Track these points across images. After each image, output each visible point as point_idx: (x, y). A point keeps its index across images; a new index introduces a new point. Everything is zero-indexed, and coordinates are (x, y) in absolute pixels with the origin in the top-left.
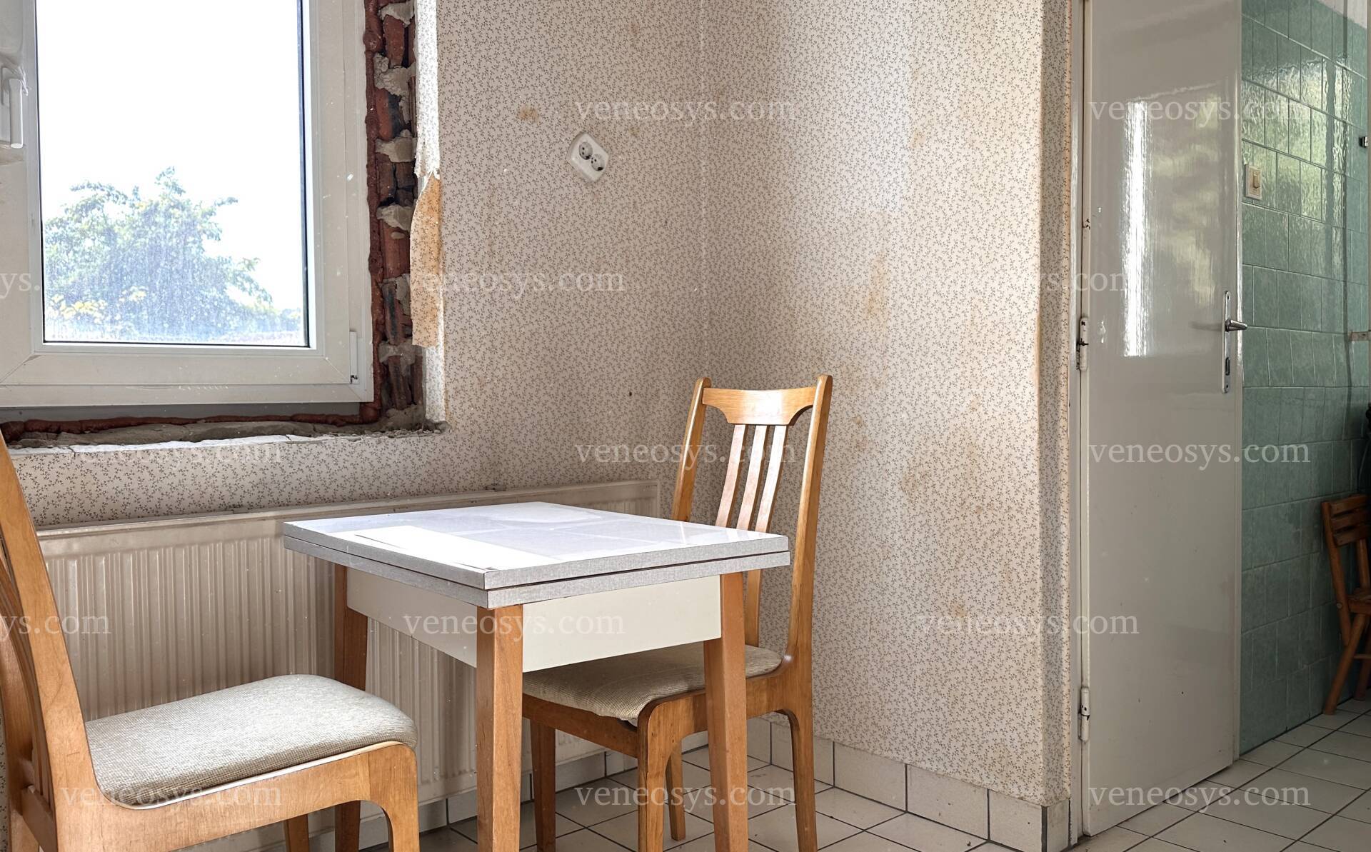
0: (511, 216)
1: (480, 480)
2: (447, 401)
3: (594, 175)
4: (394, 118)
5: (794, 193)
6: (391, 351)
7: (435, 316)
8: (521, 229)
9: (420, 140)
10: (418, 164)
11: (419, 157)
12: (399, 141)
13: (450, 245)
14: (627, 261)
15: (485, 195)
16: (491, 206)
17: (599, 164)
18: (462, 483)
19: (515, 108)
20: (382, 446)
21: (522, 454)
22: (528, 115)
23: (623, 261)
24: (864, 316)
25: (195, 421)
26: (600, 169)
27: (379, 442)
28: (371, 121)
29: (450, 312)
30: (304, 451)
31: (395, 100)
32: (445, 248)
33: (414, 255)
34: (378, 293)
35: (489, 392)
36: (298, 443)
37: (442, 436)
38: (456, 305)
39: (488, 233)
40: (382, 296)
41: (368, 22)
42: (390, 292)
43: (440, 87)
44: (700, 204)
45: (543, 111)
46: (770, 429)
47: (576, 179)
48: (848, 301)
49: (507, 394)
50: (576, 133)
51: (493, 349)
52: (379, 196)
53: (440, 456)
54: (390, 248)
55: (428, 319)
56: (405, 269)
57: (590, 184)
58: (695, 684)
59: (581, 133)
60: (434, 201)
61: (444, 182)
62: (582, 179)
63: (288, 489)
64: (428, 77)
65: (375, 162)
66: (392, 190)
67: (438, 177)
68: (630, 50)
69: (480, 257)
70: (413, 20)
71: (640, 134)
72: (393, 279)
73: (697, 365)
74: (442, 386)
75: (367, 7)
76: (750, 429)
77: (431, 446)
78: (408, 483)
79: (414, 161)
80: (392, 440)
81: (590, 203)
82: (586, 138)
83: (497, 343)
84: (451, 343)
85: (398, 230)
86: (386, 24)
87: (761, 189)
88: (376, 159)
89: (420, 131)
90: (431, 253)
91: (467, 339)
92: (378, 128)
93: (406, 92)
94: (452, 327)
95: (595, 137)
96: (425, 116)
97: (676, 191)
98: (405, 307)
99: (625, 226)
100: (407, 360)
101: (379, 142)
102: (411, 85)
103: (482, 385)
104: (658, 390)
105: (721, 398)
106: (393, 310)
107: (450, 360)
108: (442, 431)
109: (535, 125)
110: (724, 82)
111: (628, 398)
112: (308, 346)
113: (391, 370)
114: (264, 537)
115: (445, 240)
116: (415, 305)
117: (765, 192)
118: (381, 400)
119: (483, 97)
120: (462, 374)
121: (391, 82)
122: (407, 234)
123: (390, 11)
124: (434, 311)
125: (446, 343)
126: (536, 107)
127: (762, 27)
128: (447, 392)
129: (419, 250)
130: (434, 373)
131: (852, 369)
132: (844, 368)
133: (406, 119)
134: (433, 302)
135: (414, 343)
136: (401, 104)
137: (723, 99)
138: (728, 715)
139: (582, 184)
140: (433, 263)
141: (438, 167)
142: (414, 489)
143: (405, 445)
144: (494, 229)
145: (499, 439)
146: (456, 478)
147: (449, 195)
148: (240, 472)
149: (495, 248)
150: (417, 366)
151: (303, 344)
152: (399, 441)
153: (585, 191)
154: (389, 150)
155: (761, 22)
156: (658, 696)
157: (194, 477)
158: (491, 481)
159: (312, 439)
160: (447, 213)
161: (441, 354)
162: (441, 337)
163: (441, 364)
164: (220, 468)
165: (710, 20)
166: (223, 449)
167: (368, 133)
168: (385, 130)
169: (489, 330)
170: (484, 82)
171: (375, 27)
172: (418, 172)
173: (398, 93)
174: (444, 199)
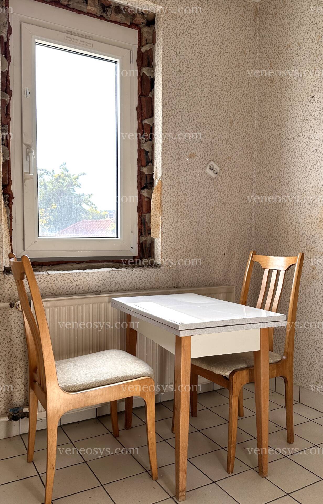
0: (185, 192)
1: (172, 284)
2: (162, 257)
3: (214, 176)
4: (147, 159)
5: (290, 180)
6: (144, 239)
7: (159, 228)
8: (188, 196)
9: (155, 167)
10: (154, 175)
11: (155, 173)
12: (148, 167)
13: (164, 203)
14: (225, 206)
15: (176, 185)
16: (178, 189)
17: (216, 172)
18: (166, 285)
19: (187, 153)
20: (141, 272)
21: (186, 275)
22: (192, 156)
23: (223, 206)
24: (317, 227)
25: (83, 262)
27: (140, 271)
28: (139, 160)
29: (163, 226)
30: (117, 274)
31: (147, 152)
32: (162, 204)
33: (152, 207)
34: (140, 219)
35: (176, 254)
36: (115, 271)
37: (160, 269)
38: (165, 224)
39: (177, 198)
40: (141, 220)
41: (138, 126)
42: (144, 219)
43: (162, 148)
44: (252, 184)
45: (197, 154)
46: (278, 271)
47: (208, 177)
48: (310, 221)
49: (182, 254)
50: (208, 161)
51: (177, 239)
52: (141, 186)
53: (159, 276)
54: (144, 204)
55: (156, 228)
56: (149, 211)
57: (212, 179)
58: (250, 365)
59: (210, 161)
60: (159, 188)
61: (163, 181)
62: (210, 177)
63: (112, 286)
64: (158, 145)
65: (140, 174)
66: (145, 184)
67: (161, 180)
68: (229, 129)
69: (174, 207)
70: (153, 124)
71: (231, 160)
72: (145, 214)
73: (249, 243)
74: (160, 252)
75: (138, 120)
76: (270, 271)
77: (157, 272)
78: (149, 285)
79: (153, 174)
80: (144, 270)
81: (212, 186)
82: (212, 163)
83: (179, 237)
84: (164, 237)
85: (147, 198)
86: (145, 126)
87: (277, 179)
88: (140, 173)
89: (155, 163)
90: (158, 206)
91: (169, 235)
92: (141, 162)
93: (151, 150)
94: (164, 231)
95: (215, 162)
96: (157, 159)
97: (244, 179)
98: (149, 224)
99: (224, 193)
100: (149, 242)
101: (141, 168)
102: (153, 147)
103: (173, 251)
104: (234, 253)
105: (260, 259)
106: (145, 225)
107: (163, 243)
108: (160, 267)
109: (194, 159)
110: (264, 139)
111: (224, 256)
112: (118, 237)
113: (144, 245)
114: (105, 302)
115: (163, 201)
116: (152, 224)
117: (278, 179)
118: (140, 255)
119: (177, 151)
120: (167, 247)
121: (146, 147)
122: (150, 200)
123: (146, 121)
124: (158, 226)
125: (162, 237)
126: (195, 153)
127: (279, 118)
128: (162, 254)
129: (154, 205)
130: (158, 247)
131: (311, 247)
132: (308, 247)
133: (150, 159)
134: (158, 223)
135: (152, 237)
136: (149, 154)
137: (263, 145)
138: (262, 378)
139: (210, 179)
140: (158, 209)
141: (161, 176)
142: (151, 287)
143: (148, 272)
144: (179, 197)
145: (179, 270)
146: (165, 283)
147: (164, 186)
148: (98, 281)
149: (179, 203)
150: (152, 244)
151: (116, 237)
152: (146, 271)
153: (211, 182)
154: (145, 170)
155: (279, 116)
156: (236, 368)
157: (84, 282)
158: (176, 285)
159: (119, 270)
160: (163, 192)
161: (160, 241)
162: (160, 235)
163: (160, 244)
164: (91, 279)
165: (259, 116)
166: (92, 273)
167: (138, 165)
168: (144, 163)
169: (176, 232)
170: (177, 145)
171: (141, 127)
172: (154, 178)
173: (148, 150)
174: (163, 187)
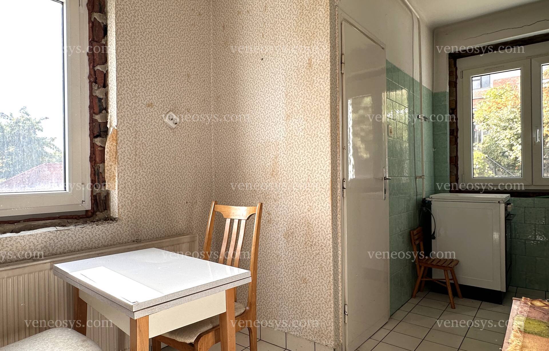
0: (143, 141)
1: (131, 238)
2: (118, 210)
3: (174, 126)
4: (100, 106)
5: (245, 133)
6: (98, 190)
7: (114, 179)
8: (147, 145)
9: (109, 115)
10: (108, 123)
11: (109, 121)
12: (101, 114)
13: (121, 152)
14: (186, 156)
15: (134, 134)
16: (136, 138)
17: (175, 121)
18: (125, 240)
19: (145, 103)
20: (94, 228)
21: (147, 228)
22: (150, 105)
23: (184, 156)
24: (270, 176)
25: (18, 222)
26: (176, 124)
27: (93, 228)
28: (91, 107)
29: (120, 177)
30: (63, 233)
31: (100, 100)
32: (118, 154)
33: (106, 156)
34: (93, 170)
35: (135, 206)
36: (60, 230)
37: (117, 223)
38: (122, 175)
39: (134, 148)
40: (94, 171)
41: (90, 71)
42: (97, 169)
43: (117, 96)
44: (211, 135)
45: (155, 104)
46: (240, 221)
47: (167, 127)
48: (264, 171)
49: (141, 206)
50: (167, 111)
51: (136, 190)
52: (94, 134)
53: (116, 231)
54: (97, 153)
55: (112, 180)
56: (103, 161)
57: (172, 129)
59: (169, 111)
60: (114, 137)
61: (118, 130)
62: (169, 127)
63: (56, 248)
64: (113, 92)
66: (98, 132)
67: (116, 128)
68: (187, 83)
69: (131, 156)
70: (107, 71)
71: (190, 111)
72: (98, 165)
73: (210, 191)
74: (117, 205)
75: (89, 66)
76: (232, 221)
77: (112, 227)
78: (104, 243)
79: (107, 122)
80: (97, 226)
81: (172, 136)
82: (171, 113)
83: (138, 188)
84: (121, 189)
85: (101, 146)
86: (97, 72)
87: (233, 131)
88: (93, 121)
89: (109, 111)
90: (113, 156)
91: (127, 187)
92: (94, 110)
93: (105, 97)
94: (121, 183)
95: (174, 113)
96: (112, 106)
97: (203, 130)
98: (103, 174)
99: (185, 143)
100: (103, 194)
101: (94, 115)
102: (106, 94)
103: (132, 203)
104: (197, 201)
105: (221, 208)
106: (98, 176)
107: (120, 195)
108: (117, 221)
109: (152, 109)
110: (220, 94)
111: (186, 204)
112: (66, 191)
113: (98, 198)
114: (45, 270)
115: (118, 151)
116: (107, 175)
117: (235, 132)
118: (94, 209)
119: (133, 99)
120: (124, 199)
121: (98, 93)
122: (104, 148)
123: (98, 68)
124: (114, 177)
125: (118, 188)
126: (153, 102)
127: (233, 76)
128: (119, 207)
129: (108, 155)
130: (114, 199)
131: (266, 195)
132: (263, 194)
133: (104, 106)
134: (114, 174)
135: (107, 189)
136: (102, 101)
137: (219, 99)
138: (229, 340)
139: (169, 129)
140: (114, 159)
141: (116, 124)
142: (106, 244)
143: (102, 228)
144: (137, 146)
145: (138, 223)
146: (122, 238)
147: (120, 134)
148: (36, 243)
149: (137, 153)
150: (108, 195)
151: (63, 189)
152: (100, 227)
153: (171, 131)
154: (98, 118)
155: (232, 74)
156: (201, 332)
157: (17, 247)
158: (136, 238)
159: (66, 228)
160: (119, 141)
161: (117, 193)
162: (116, 187)
163: (117, 196)
164: (28, 242)
165: (214, 73)
166: (29, 235)
167: (90, 111)
168: (97, 110)
169: (135, 183)
170: (134, 94)
171: (93, 73)
172: (108, 126)
173: (101, 97)
174: (118, 136)
